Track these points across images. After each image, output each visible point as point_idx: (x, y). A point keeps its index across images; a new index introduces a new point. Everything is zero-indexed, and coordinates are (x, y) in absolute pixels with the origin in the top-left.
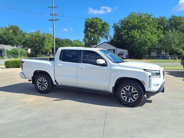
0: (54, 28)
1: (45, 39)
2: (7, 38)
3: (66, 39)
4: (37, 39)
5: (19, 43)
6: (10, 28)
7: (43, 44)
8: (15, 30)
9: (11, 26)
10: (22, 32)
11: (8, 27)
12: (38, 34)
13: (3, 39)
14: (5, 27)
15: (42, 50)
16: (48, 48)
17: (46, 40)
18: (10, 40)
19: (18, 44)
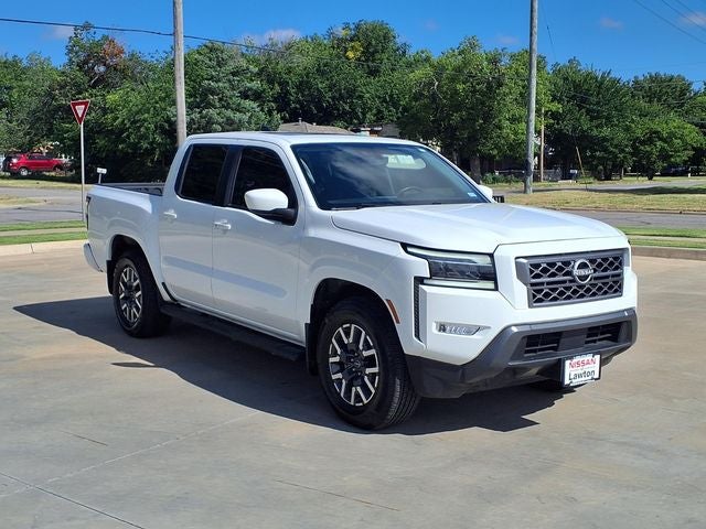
0: (536, 21)
1: (500, 85)
2: (331, 88)
3: (654, 79)
4: (460, 87)
5: (386, 113)
6: (352, 40)
7: (488, 117)
8: (373, 45)
9: (358, 27)
10: (404, 52)
11: (341, 33)
12: (466, 63)
13: (311, 95)
14: (330, 34)
15: (487, 148)
16: (516, 134)
17: (504, 89)
18: (341, 97)
19: (380, 118)
